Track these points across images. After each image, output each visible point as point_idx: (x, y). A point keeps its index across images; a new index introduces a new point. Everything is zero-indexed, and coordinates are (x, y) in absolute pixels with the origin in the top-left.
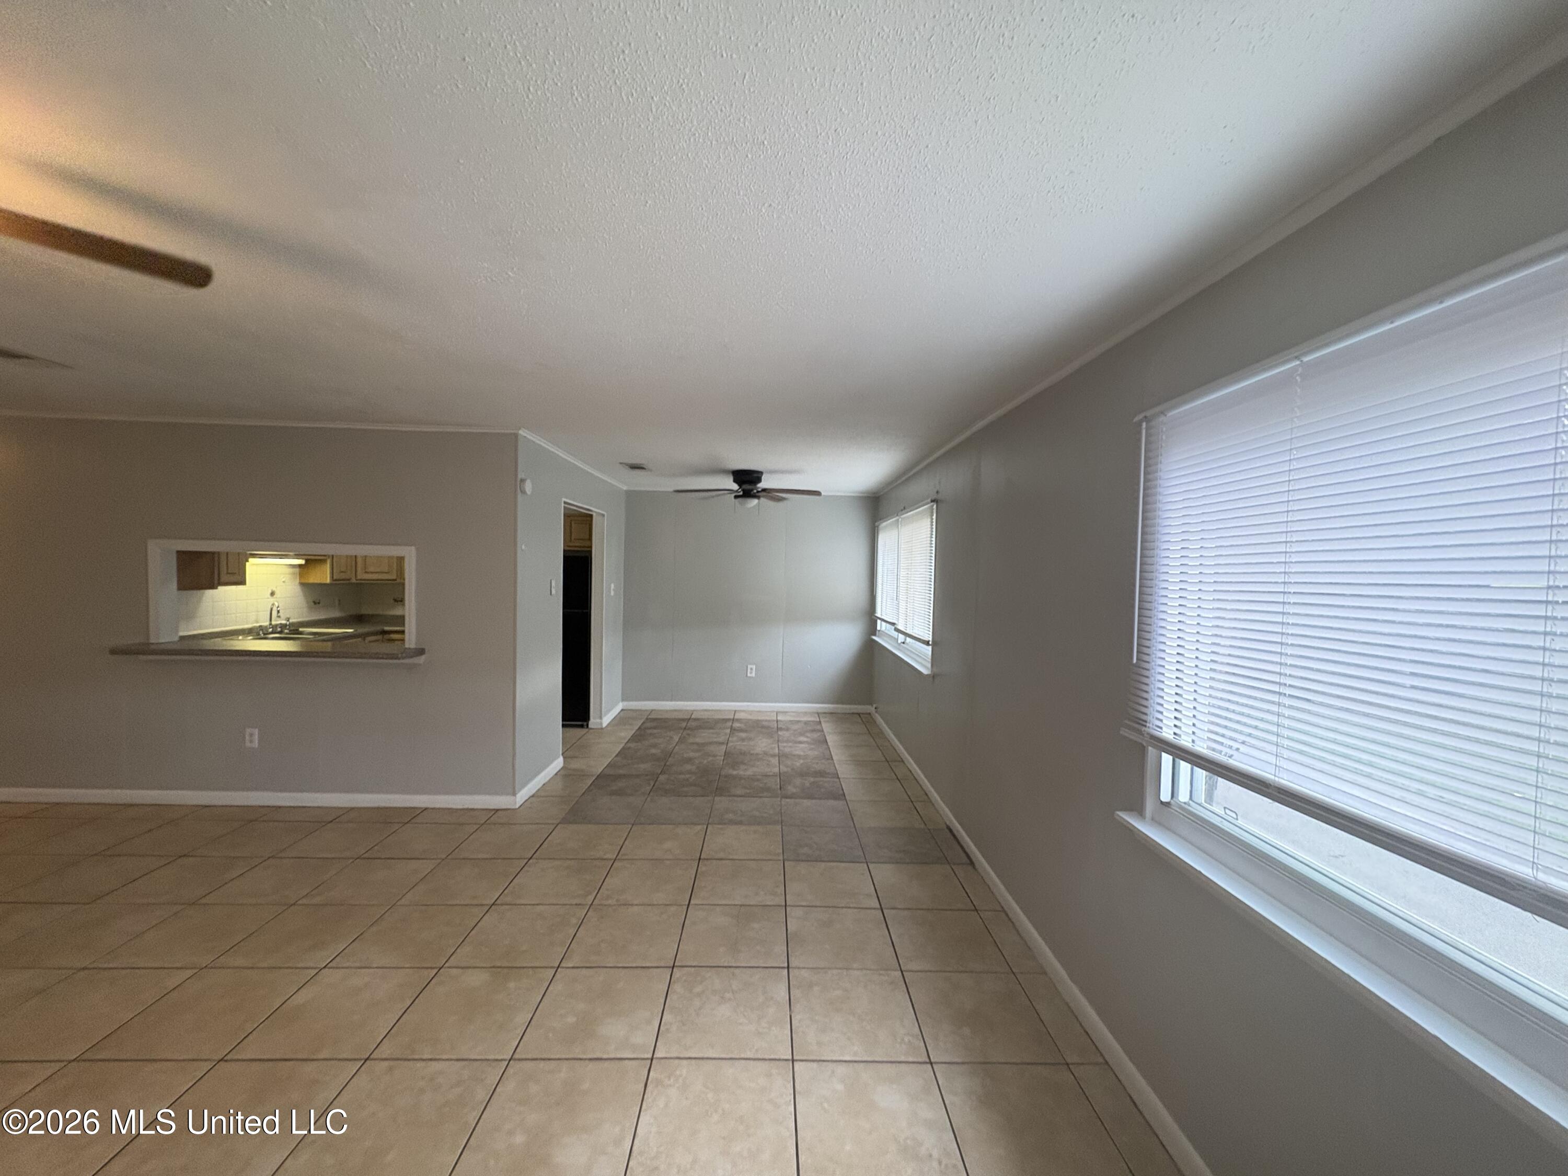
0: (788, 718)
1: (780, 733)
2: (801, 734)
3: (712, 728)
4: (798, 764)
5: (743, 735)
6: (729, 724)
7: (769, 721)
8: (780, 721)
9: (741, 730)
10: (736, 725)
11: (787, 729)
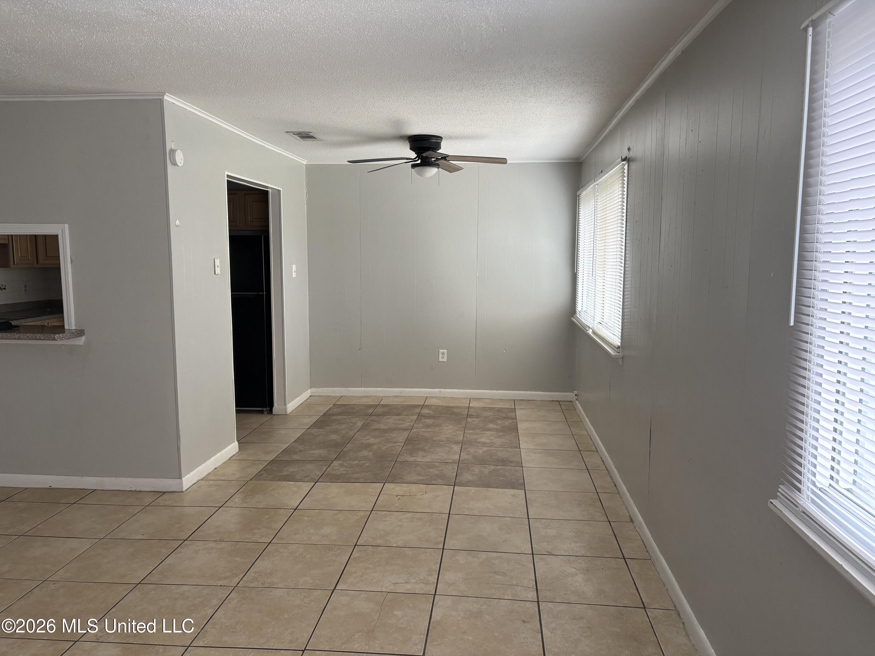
0: (481, 405)
1: (469, 420)
2: (492, 422)
3: (399, 414)
4: (481, 452)
5: (429, 421)
6: (417, 410)
7: (461, 408)
8: (472, 407)
9: (429, 417)
10: (425, 411)
11: (478, 416)
